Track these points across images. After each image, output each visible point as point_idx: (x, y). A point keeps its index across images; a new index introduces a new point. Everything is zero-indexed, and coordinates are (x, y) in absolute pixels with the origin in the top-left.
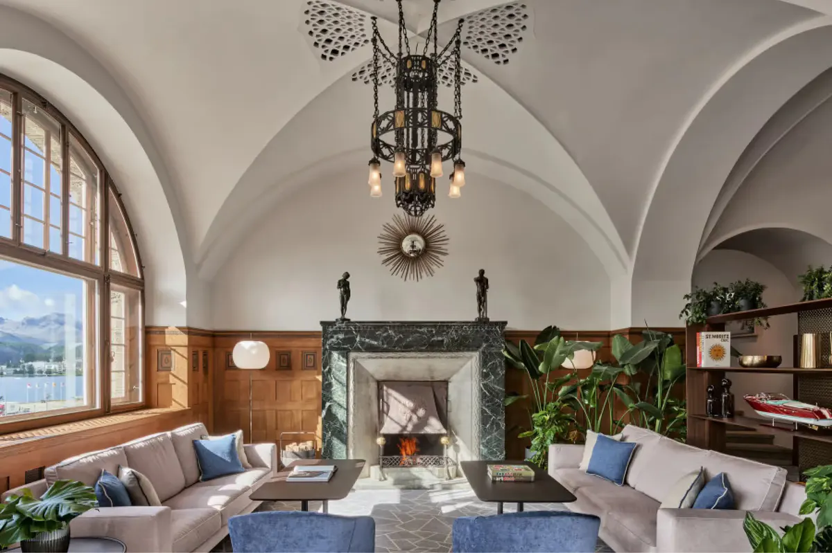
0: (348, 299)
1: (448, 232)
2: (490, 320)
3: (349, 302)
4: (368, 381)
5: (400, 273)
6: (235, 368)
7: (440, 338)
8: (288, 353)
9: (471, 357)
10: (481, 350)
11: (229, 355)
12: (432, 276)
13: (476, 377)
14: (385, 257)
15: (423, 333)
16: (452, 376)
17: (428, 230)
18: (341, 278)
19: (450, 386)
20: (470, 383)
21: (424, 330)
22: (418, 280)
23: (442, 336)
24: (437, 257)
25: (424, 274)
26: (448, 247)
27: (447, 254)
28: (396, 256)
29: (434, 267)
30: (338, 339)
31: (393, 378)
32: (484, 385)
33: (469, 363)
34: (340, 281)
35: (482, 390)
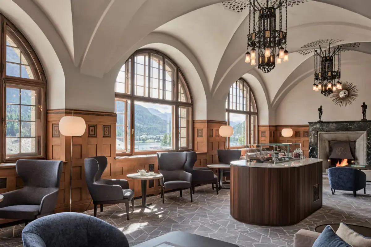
0: (321, 115)
1: (357, 88)
2: (367, 120)
3: (322, 115)
4: (325, 141)
5: (339, 104)
6: (282, 136)
7: (351, 127)
8: (299, 132)
9: (363, 133)
10: (367, 130)
11: (281, 132)
12: (351, 104)
13: (365, 140)
14: (333, 99)
15: (344, 125)
16: (357, 139)
17: (349, 88)
18: (319, 108)
19: (357, 143)
20: (363, 142)
21: (345, 124)
22: (345, 106)
23: (351, 126)
24: (353, 97)
25: (348, 104)
26: (358, 93)
27: (357, 96)
28: (336, 98)
29: (352, 101)
30: (314, 127)
31: (334, 140)
32: (368, 143)
33: (363, 135)
34: (319, 109)
35: (367, 144)
